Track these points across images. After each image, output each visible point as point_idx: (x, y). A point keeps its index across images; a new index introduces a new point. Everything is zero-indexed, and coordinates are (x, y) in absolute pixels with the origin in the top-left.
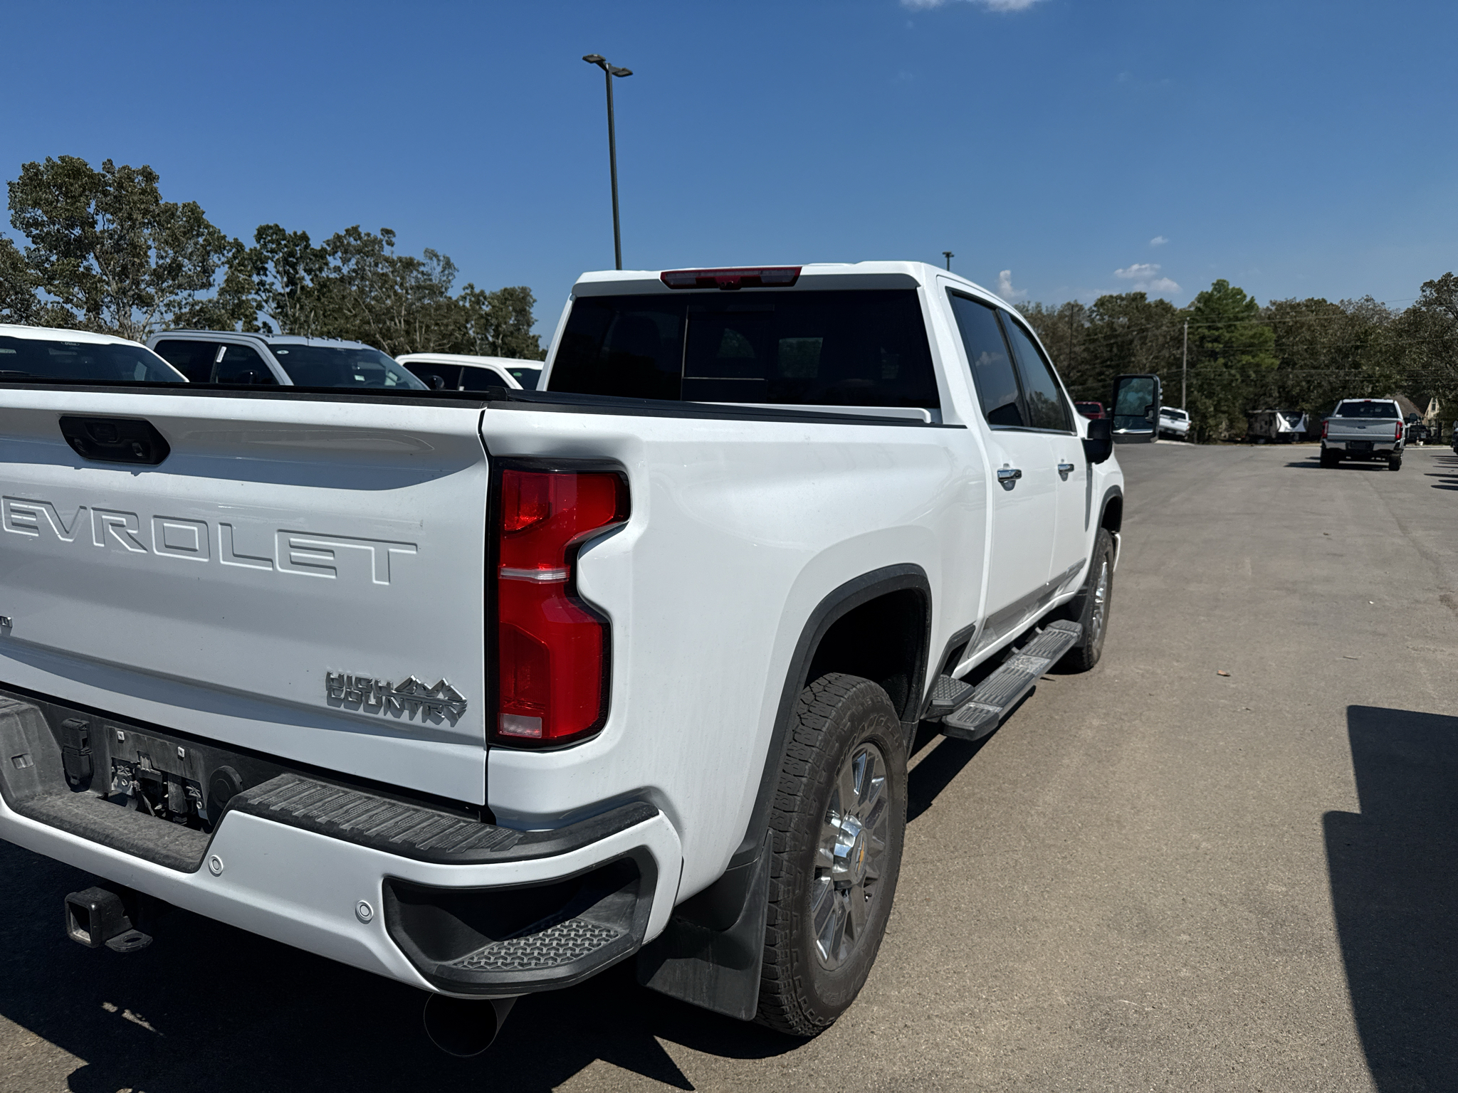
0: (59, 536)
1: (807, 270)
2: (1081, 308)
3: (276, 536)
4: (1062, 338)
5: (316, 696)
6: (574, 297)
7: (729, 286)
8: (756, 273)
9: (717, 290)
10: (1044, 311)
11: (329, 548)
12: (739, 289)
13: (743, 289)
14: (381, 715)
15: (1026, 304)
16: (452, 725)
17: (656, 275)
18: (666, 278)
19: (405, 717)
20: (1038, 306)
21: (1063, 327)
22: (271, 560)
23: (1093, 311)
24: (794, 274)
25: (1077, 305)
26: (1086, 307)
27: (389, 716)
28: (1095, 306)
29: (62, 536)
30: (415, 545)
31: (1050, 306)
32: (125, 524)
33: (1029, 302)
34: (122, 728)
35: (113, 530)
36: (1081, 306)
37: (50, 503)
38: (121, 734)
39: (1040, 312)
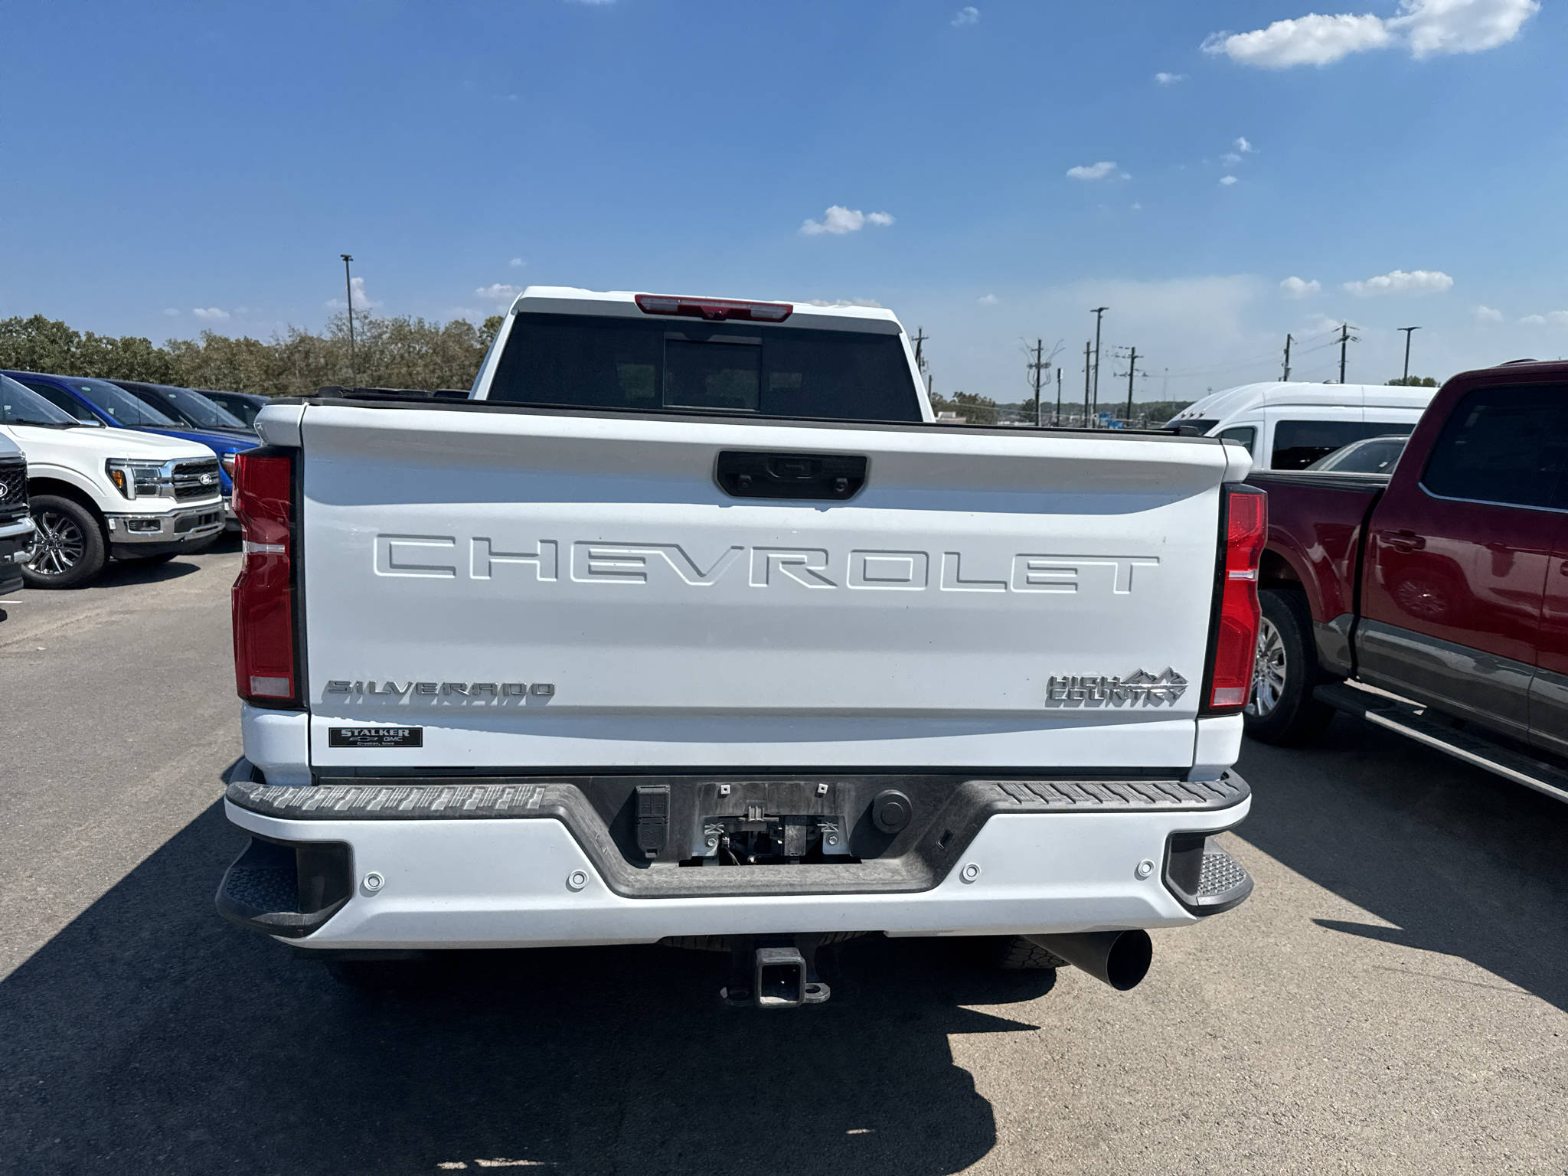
0: (687, 581)
1: (799, 308)
2: (470, 328)
3: (1014, 560)
4: (453, 358)
5: (1037, 701)
6: (516, 312)
7: (717, 316)
8: (744, 307)
9: (700, 319)
10: (427, 326)
11: (1072, 567)
12: (724, 320)
13: (728, 321)
14: (1102, 707)
15: (407, 318)
16: (1171, 705)
17: (629, 297)
18: (642, 302)
19: (1127, 706)
20: (420, 321)
21: (454, 348)
22: (1005, 583)
23: (484, 332)
24: (786, 312)
25: (465, 324)
26: (476, 327)
27: (1111, 707)
28: (485, 326)
29: (690, 580)
30: (1158, 558)
31: (433, 323)
32: (806, 561)
33: (410, 317)
34: (726, 781)
35: (784, 568)
36: (470, 325)
37: (677, 546)
38: (726, 788)
39: (422, 327)
